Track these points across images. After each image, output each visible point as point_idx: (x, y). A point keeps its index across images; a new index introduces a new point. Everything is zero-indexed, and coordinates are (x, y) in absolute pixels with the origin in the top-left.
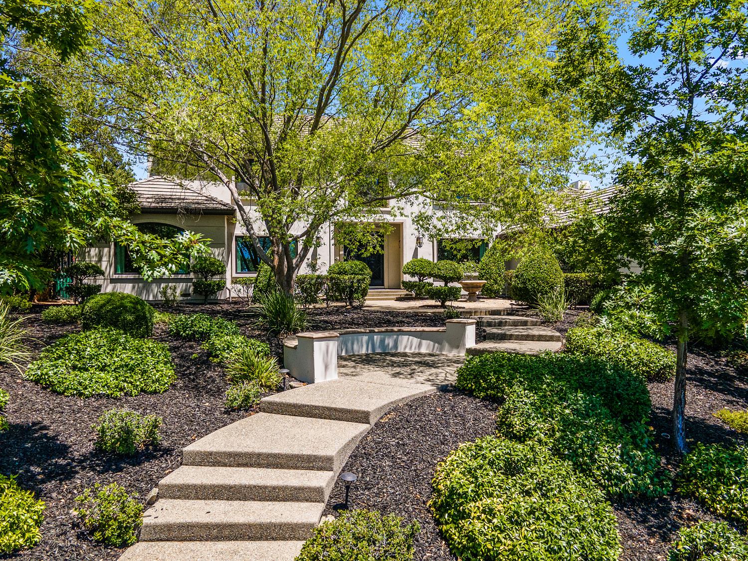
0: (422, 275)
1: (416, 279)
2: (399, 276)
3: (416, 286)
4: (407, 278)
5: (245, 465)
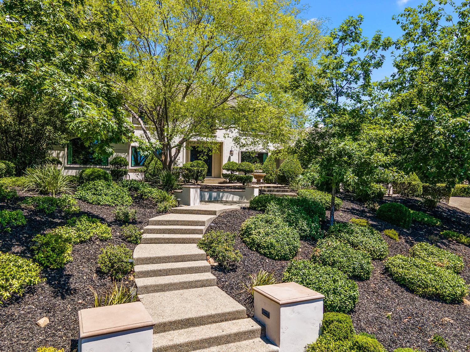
0: (233, 170)
1: (229, 172)
2: (220, 171)
3: (229, 176)
4: (225, 172)
5: (173, 225)
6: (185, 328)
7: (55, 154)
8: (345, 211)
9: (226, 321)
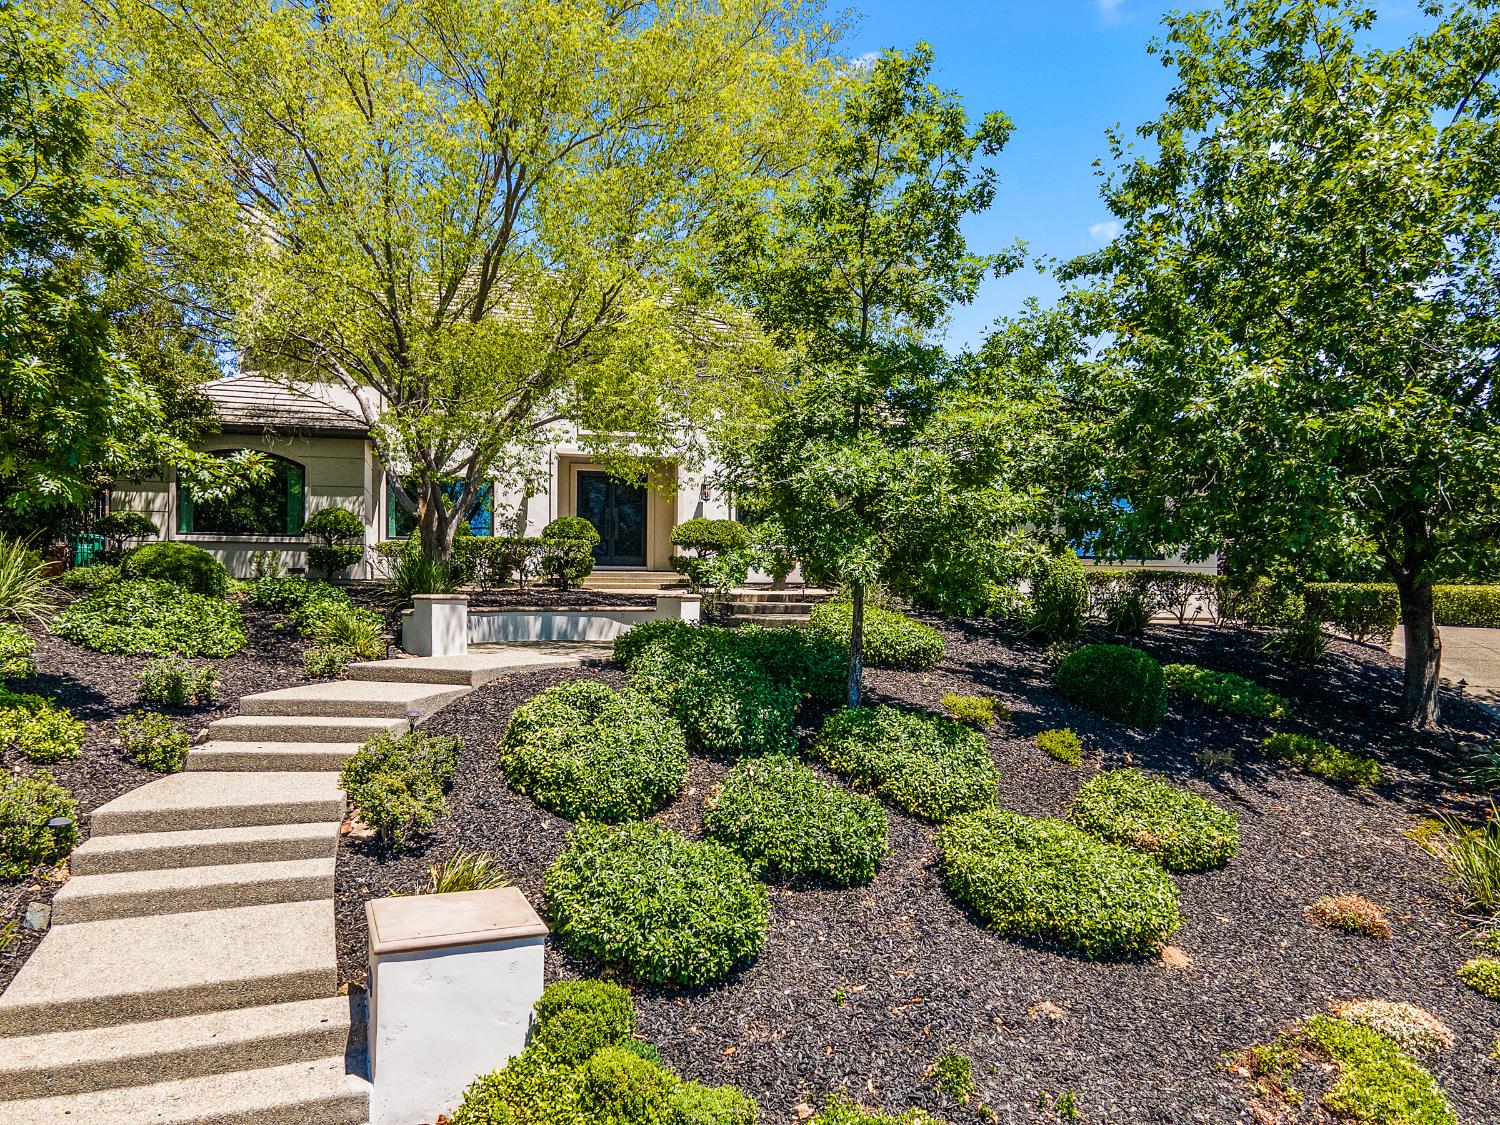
5: (310, 714)
6: (106, 1025)
7: (138, 503)
8: (954, 672)
9: (258, 1003)
